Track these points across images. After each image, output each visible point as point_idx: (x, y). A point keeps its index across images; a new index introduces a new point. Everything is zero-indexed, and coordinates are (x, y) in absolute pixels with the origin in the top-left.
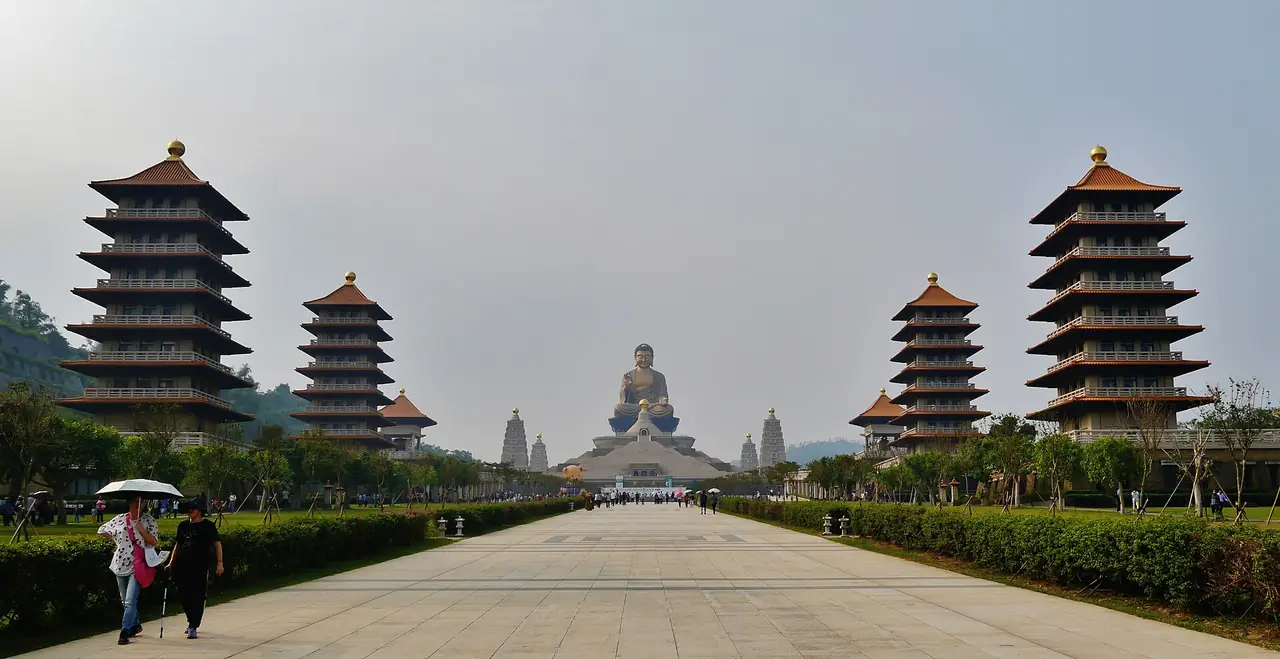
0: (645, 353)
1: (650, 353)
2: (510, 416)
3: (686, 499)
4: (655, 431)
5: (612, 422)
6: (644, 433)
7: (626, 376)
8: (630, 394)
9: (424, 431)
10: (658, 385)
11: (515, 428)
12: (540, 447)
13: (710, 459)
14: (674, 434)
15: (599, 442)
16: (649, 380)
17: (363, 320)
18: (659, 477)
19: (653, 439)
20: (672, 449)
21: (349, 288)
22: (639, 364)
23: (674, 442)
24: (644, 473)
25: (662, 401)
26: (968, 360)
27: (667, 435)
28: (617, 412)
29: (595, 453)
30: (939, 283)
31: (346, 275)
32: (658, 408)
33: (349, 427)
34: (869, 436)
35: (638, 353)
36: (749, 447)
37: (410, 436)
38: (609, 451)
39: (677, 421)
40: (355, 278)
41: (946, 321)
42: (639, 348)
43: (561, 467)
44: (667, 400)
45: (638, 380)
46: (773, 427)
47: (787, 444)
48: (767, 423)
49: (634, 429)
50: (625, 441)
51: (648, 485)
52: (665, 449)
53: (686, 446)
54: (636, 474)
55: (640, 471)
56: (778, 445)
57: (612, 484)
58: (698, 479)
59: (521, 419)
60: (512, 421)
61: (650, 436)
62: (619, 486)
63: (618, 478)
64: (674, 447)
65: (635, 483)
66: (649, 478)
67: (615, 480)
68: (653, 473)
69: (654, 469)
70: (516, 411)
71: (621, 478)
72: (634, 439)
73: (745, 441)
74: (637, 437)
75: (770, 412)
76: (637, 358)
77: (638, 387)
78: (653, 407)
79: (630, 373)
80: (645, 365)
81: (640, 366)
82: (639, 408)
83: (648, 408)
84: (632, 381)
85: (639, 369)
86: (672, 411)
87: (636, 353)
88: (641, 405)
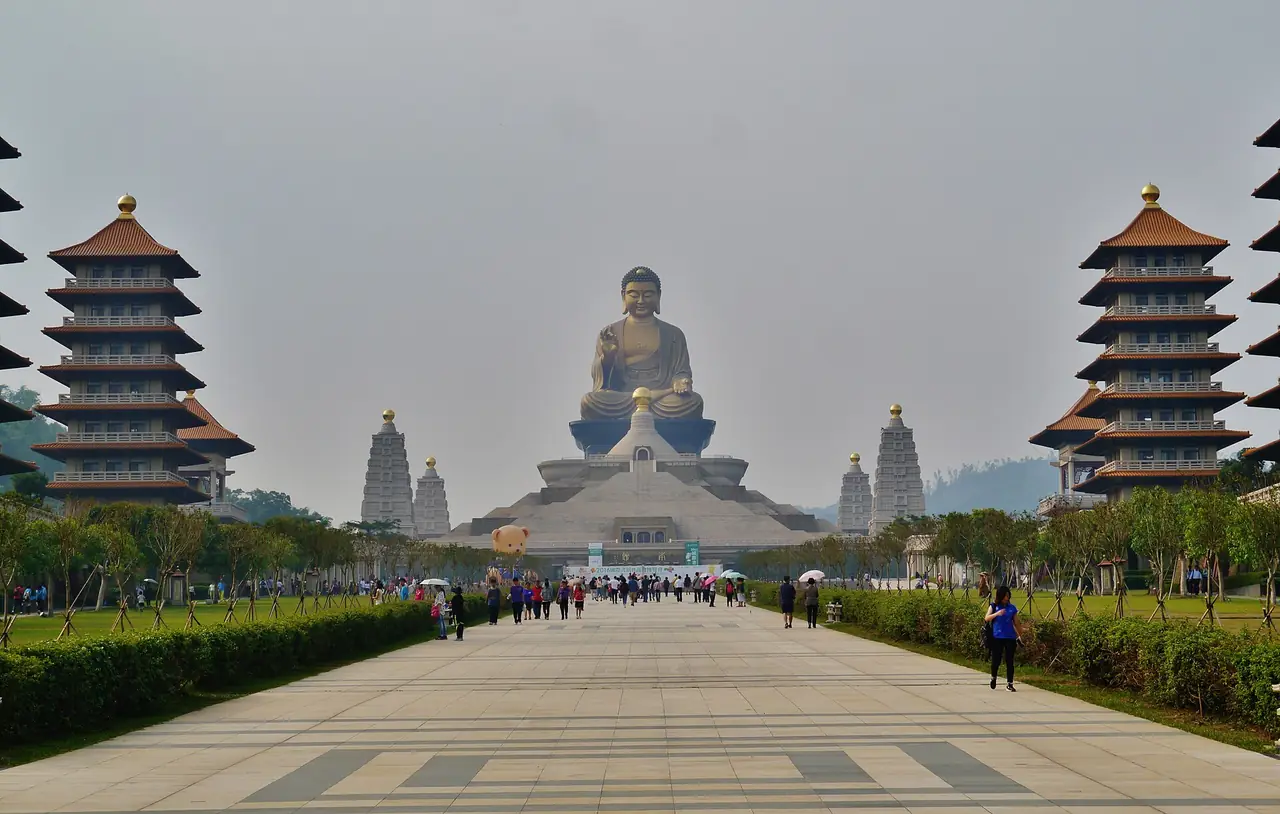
0: (644, 285)
1: (654, 288)
3: (731, 591)
4: (665, 451)
5: (577, 429)
6: (642, 454)
7: (606, 336)
8: (613, 371)
9: (231, 463)
10: (672, 350)
11: (388, 448)
12: (433, 484)
13: (773, 506)
14: (706, 453)
15: (550, 472)
16: (651, 342)
17: (151, 282)
18: (671, 544)
19: (661, 467)
20: (698, 488)
21: (125, 224)
22: (631, 308)
23: (701, 472)
24: (644, 537)
25: (679, 385)
26: (1210, 340)
27: (688, 459)
28: (586, 410)
29: (545, 497)
30: (1161, 203)
31: (120, 201)
32: (671, 401)
33: (133, 467)
34: (1066, 466)
35: (630, 286)
36: (854, 480)
37: (208, 473)
38: (573, 491)
39: (709, 427)
40: (135, 206)
41: (1171, 272)
42: (631, 277)
43: (480, 526)
44: (690, 384)
45: (629, 342)
46: (898, 442)
47: (927, 476)
48: (887, 434)
49: (622, 449)
50: (608, 471)
51: (653, 560)
52: (686, 487)
53: (727, 479)
54: (627, 537)
55: (635, 533)
56: (908, 478)
57: (582, 558)
58: (748, 548)
59: (399, 430)
60: (382, 434)
61: (654, 462)
62: (596, 562)
63: (591, 546)
64: (705, 484)
65: (626, 556)
66: (652, 546)
67: (587, 549)
68: (660, 536)
69: (661, 530)
70: (389, 417)
71: (599, 546)
72: (624, 467)
73: (847, 468)
74: (628, 463)
75: (892, 412)
76: (627, 296)
77: (631, 360)
78: (662, 397)
79: (612, 328)
80: (642, 312)
81: (634, 314)
82: (632, 405)
83: (650, 404)
84: (617, 344)
85: (631, 319)
86: (701, 407)
87: (624, 285)
88: (637, 399)
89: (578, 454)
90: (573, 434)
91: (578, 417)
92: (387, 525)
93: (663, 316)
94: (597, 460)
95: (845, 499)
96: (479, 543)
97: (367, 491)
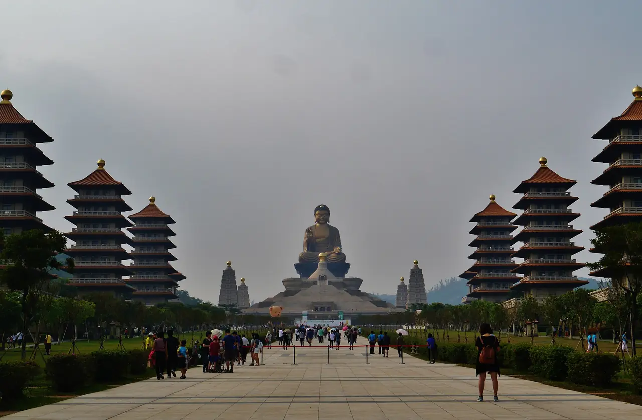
0: (323, 212)
1: (327, 212)
2: (225, 268)
4: (331, 277)
5: (297, 266)
6: (322, 278)
7: (308, 231)
10: (333, 237)
11: (229, 275)
12: (244, 287)
13: (372, 298)
14: (346, 276)
15: (287, 284)
16: (326, 233)
18: (333, 312)
19: (329, 283)
20: (343, 291)
22: (318, 221)
23: (345, 284)
24: (323, 309)
25: (336, 250)
27: (341, 280)
28: (301, 259)
29: (286, 294)
32: (333, 257)
35: (317, 212)
36: (402, 287)
38: (297, 292)
39: (348, 266)
42: (318, 208)
43: (262, 304)
44: (340, 250)
45: (317, 234)
46: (417, 274)
48: (413, 272)
49: (314, 276)
50: (309, 284)
51: (326, 318)
52: (338, 291)
53: (354, 287)
54: (317, 309)
55: (319, 307)
56: (420, 288)
57: (300, 317)
58: (362, 313)
59: (233, 269)
60: (226, 270)
61: (327, 281)
62: (305, 318)
63: (304, 312)
64: (345, 289)
65: (316, 316)
66: (326, 312)
67: (302, 313)
68: (329, 309)
69: (330, 306)
70: (229, 264)
71: (307, 312)
72: (315, 282)
73: (399, 283)
74: (317, 281)
75: (415, 263)
76: (317, 216)
77: (318, 240)
78: (329, 255)
79: (311, 228)
80: (322, 222)
81: (319, 223)
82: (319, 259)
83: (325, 259)
84: (313, 234)
85: (318, 225)
86: (344, 259)
87: (316, 212)
88: (320, 257)
89: (298, 276)
90: (296, 268)
91: (298, 262)
92: (233, 305)
93: (330, 224)
94: (304, 280)
95: (398, 294)
96: (263, 311)
97: (221, 291)
